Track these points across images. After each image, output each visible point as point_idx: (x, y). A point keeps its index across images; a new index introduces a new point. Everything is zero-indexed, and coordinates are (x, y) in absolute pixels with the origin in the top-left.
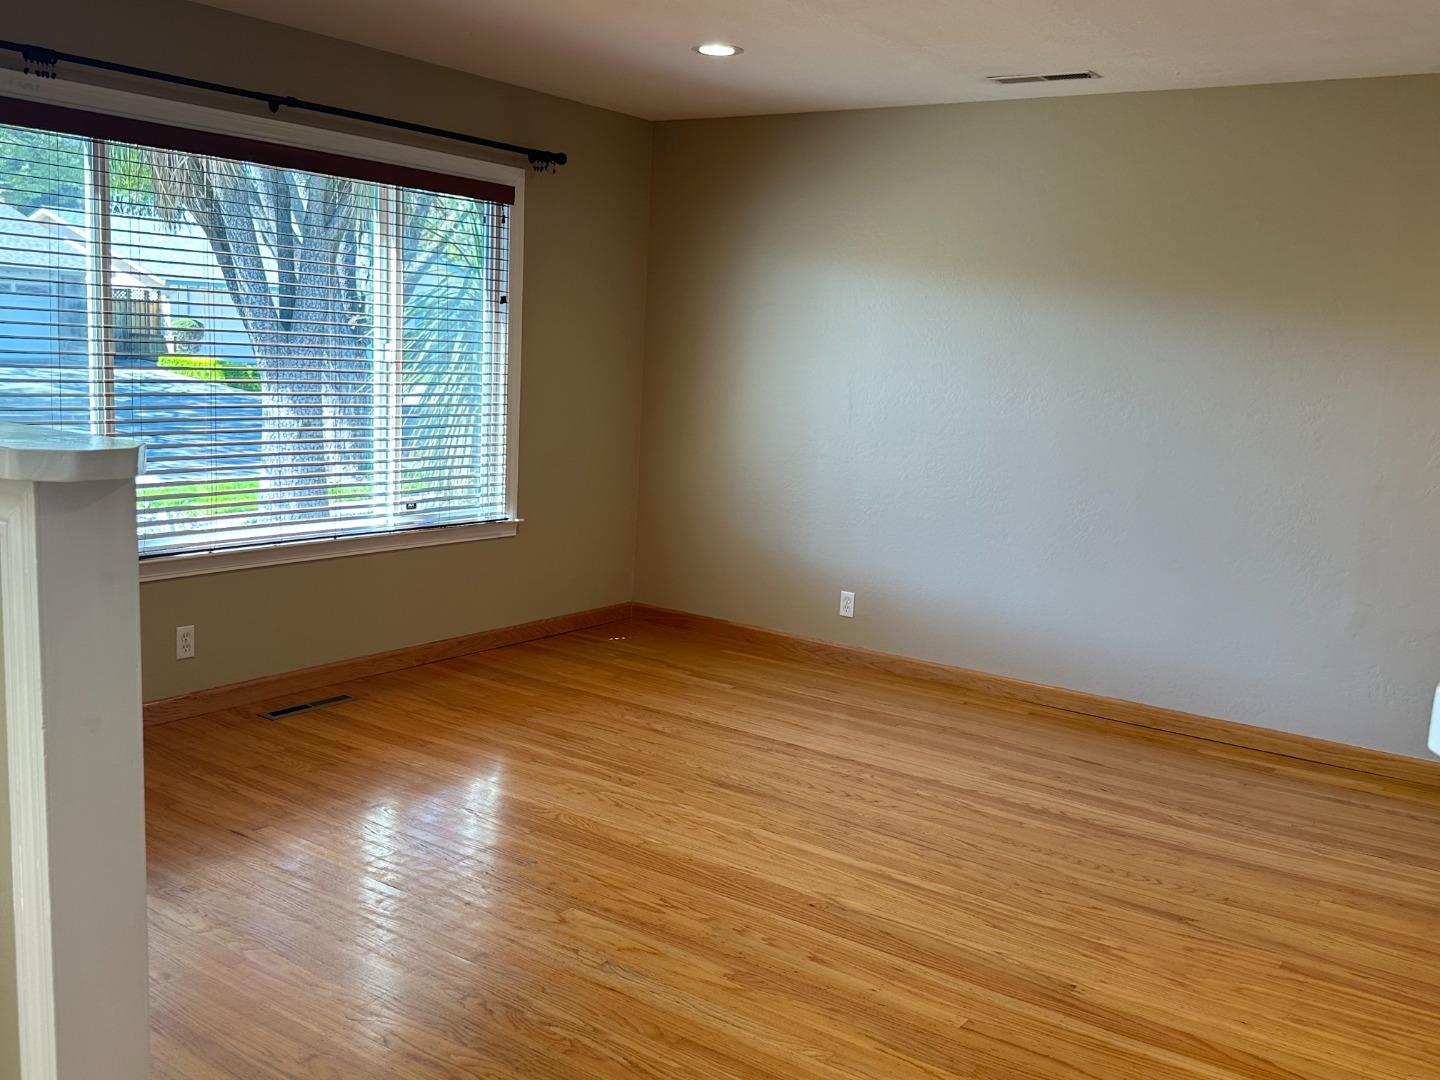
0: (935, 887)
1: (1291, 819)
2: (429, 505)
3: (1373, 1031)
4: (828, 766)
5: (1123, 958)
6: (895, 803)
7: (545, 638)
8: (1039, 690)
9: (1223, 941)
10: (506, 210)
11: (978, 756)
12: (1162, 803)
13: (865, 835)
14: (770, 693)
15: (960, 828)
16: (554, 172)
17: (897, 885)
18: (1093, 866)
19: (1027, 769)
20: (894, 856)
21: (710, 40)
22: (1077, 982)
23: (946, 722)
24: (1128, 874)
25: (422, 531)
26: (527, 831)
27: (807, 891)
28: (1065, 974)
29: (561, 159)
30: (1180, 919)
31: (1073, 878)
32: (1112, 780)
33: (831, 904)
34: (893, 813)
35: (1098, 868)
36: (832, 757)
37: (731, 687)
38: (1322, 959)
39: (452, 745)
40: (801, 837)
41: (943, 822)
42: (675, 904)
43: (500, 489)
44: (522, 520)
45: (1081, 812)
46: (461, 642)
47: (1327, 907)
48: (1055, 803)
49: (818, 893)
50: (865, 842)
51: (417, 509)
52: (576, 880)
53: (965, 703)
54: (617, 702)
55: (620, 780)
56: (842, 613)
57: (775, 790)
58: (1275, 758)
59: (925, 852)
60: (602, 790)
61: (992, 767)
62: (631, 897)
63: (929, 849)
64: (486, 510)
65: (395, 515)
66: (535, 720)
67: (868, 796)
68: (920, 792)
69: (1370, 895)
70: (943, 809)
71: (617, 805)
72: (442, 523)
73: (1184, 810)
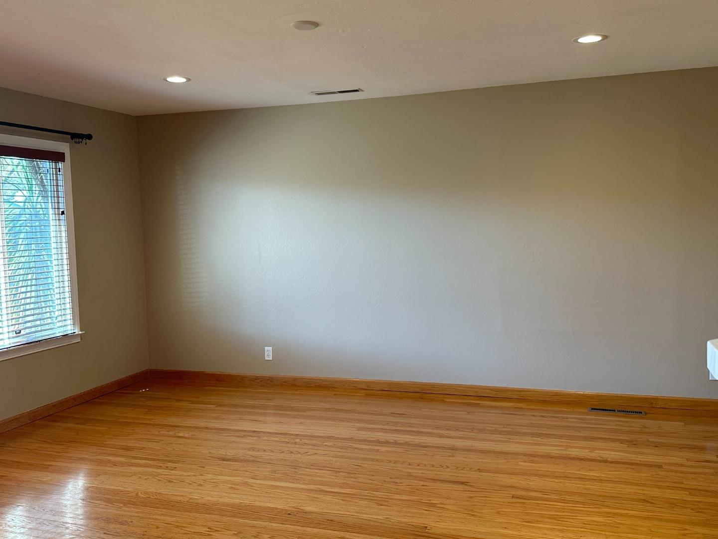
0: (347, 491)
1: (495, 426)
2: (28, 331)
3: (561, 519)
4: (277, 439)
5: (443, 508)
6: (316, 451)
7: (102, 396)
8: (368, 382)
9: (484, 490)
10: (60, 165)
11: (348, 420)
12: (438, 428)
13: (306, 471)
14: (237, 406)
15: (350, 458)
16: (86, 143)
17: (328, 494)
18: (417, 465)
19: (371, 422)
20: (323, 479)
21: (172, 74)
22: (426, 524)
23: (328, 406)
24: (433, 466)
25: (26, 345)
26: (121, 505)
27: (286, 507)
28: (421, 521)
29: (89, 137)
30: (462, 483)
31: (409, 472)
32: (414, 421)
33: (299, 511)
34: (315, 457)
35: (418, 465)
36: (278, 434)
37: (215, 406)
38: (527, 490)
39: (64, 464)
40: (275, 479)
41: (342, 457)
42: (217, 529)
43: (69, 317)
44: (84, 332)
45: (404, 439)
46: (54, 406)
47: (523, 465)
48: (391, 437)
49: (290, 507)
50: (307, 475)
51: (21, 334)
52: (157, 528)
53: (335, 395)
54: (154, 425)
55: (167, 467)
56: (267, 358)
57: (254, 457)
58: (478, 398)
59: (338, 474)
60: (158, 475)
61: (357, 425)
62: (192, 530)
63: (339, 472)
64: (62, 329)
65: (9, 338)
66: (108, 443)
67: (300, 450)
68: (327, 444)
69: (538, 456)
70: (339, 450)
71: (169, 481)
72: (37, 340)
73: (447, 429)
